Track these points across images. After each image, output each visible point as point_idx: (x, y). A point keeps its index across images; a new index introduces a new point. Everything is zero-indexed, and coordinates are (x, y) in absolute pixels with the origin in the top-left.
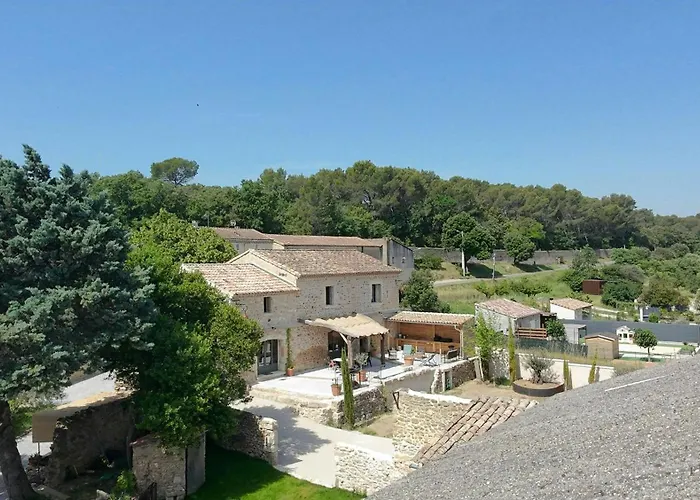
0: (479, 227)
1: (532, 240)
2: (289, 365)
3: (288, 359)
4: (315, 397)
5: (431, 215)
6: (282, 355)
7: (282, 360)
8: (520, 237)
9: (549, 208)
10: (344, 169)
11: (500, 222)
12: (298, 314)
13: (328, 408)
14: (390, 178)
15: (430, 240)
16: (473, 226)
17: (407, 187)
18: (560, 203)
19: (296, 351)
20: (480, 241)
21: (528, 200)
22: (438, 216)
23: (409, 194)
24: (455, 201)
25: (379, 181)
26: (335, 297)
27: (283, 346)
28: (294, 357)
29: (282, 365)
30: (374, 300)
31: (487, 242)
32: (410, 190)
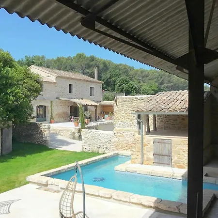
0: (131, 82)
1: (153, 90)
2: (52, 118)
3: (51, 116)
4: (66, 128)
5: (110, 78)
6: (48, 113)
7: (48, 115)
8: (148, 88)
9: (159, 79)
10: (72, 57)
11: (139, 83)
12: (56, 95)
13: (73, 131)
14: (93, 60)
15: (110, 89)
16: (128, 82)
17: (100, 65)
18: (163, 77)
19: (55, 113)
20: (132, 88)
21: (150, 75)
22: (113, 79)
23: (101, 68)
24: (121, 72)
25: (88, 61)
26: (74, 90)
27: (49, 109)
28: (54, 115)
29: (48, 118)
30: (91, 95)
31: (135, 89)
32: (102, 66)
